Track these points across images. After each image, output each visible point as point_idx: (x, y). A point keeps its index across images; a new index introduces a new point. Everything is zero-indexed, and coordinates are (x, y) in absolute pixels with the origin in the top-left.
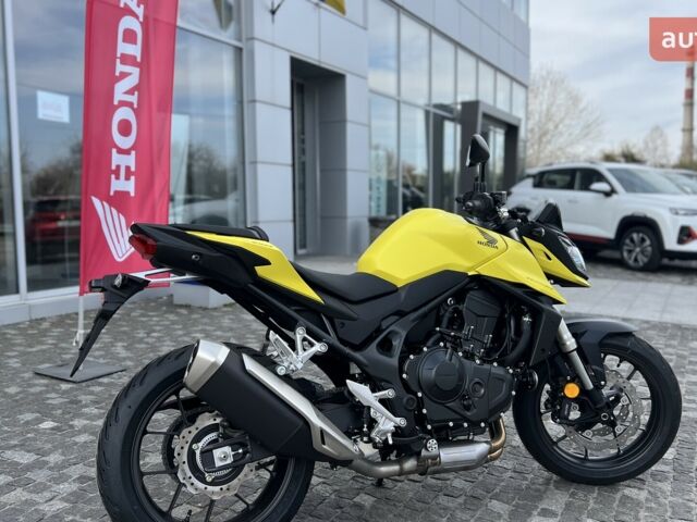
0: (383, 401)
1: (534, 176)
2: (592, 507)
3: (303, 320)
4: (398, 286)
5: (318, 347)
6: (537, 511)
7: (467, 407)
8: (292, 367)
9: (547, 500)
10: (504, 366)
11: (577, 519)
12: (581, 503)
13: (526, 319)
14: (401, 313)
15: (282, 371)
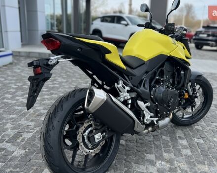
0: (147, 107)
1: (101, 18)
2: (191, 134)
3: (120, 77)
4: (145, 61)
5: (127, 88)
6: (177, 138)
7: (169, 106)
8: (126, 98)
9: (177, 134)
10: (177, 90)
11: (191, 139)
12: (187, 133)
13: (182, 72)
14: (147, 72)
15: (122, 100)
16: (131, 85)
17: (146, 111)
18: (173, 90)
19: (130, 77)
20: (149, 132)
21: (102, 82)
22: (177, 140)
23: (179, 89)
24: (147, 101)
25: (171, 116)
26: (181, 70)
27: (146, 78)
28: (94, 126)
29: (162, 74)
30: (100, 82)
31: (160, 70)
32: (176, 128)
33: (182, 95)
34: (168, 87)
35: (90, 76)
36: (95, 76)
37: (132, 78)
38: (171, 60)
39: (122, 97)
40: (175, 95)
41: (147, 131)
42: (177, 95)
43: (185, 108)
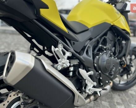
2: (127, 99)
3: (60, 41)
4: (89, 28)
5: (68, 54)
6: (115, 104)
7: (111, 75)
8: (65, 66)
9: (115, 99)
10: (118, 59)
11: (128, 105)
12: (124, 98)
13: (124, 42)
14: (90, 39)
15: (60, 68)
16: (72, 51)
17: (88, 81)
18: (115, 59)
19: (72, 42)
20: (90, 101)
21: (44, 48)
22: (115, 105)
23: (121, 58)
24: (90, 69)
25: (111, 84)
26: (122, 40)
27: (90, 46)
28: (22, 100)
29: (105, 42)
30: (41, 47)
31: (103, 38)
32: (114, 93)
33: (123, 64)
34: (111, 56)
35: (29, 40)
36: (34, 40)
37: (74, 43)
38: (114, 29)
39: (59, 63)
40: (117, 63)
41: (88, 100)
42: (118, 64)
43: (122, 76)
